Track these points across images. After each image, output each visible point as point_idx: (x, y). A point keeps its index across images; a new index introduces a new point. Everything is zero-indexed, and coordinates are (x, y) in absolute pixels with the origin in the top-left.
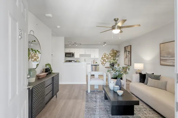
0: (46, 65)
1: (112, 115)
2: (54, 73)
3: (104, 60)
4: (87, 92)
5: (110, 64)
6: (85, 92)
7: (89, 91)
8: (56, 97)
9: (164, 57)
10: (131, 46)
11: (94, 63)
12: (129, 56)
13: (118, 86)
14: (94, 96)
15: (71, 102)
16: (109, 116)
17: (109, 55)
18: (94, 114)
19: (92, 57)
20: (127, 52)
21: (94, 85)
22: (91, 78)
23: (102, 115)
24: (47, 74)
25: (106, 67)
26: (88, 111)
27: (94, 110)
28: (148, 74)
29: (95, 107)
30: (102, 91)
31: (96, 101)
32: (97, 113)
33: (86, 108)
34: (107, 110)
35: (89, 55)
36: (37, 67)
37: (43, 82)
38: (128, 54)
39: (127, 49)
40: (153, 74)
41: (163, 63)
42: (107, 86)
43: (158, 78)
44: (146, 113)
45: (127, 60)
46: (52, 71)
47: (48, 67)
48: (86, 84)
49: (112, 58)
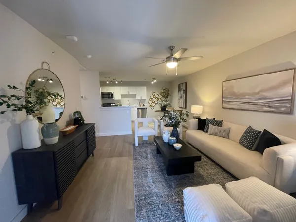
0: (75, 113)
1: (168, 175)
2: (87, 124)
3: (153, 102)
4: (134, 145)
5: (162, 108)
6: (132, 146)
7: (137, 144)
8: (93, 156)
9: (227, 98)
10: (186, 83)
11: (140, 106)
12: (185, 96)
13: (174, 138)
14: (143, 150)
15: (114, 161)
16: (164, 177)
17: (159, 94)
18: (146, 176)
19: (138, 97)
20: (182, 91)
21: (142, 136)
22: (138, 127)
23: (156, 177)
24: (77, 127)
25: (155, 111)
26: (138, 172)
27: (145, 170)
28: (208, 120)
29: (146, 165)
30: (154, 143)
31: (147, 158)
32: (149, 174)
33: (135, 168)
34: (161, 169)
35: (134, 96)
36: (60, 118)
37: (71, 140)
38: (183, 93)
39: (181, 87)
40: (214, 119)
41: (225, 105)
42: (160, 137)
43: (219, 124)
44: (207, 168)
45: (182, 101)
46: (84, 121)
47: (77, 116)
48: (132, 133)
49: (163, 99)
